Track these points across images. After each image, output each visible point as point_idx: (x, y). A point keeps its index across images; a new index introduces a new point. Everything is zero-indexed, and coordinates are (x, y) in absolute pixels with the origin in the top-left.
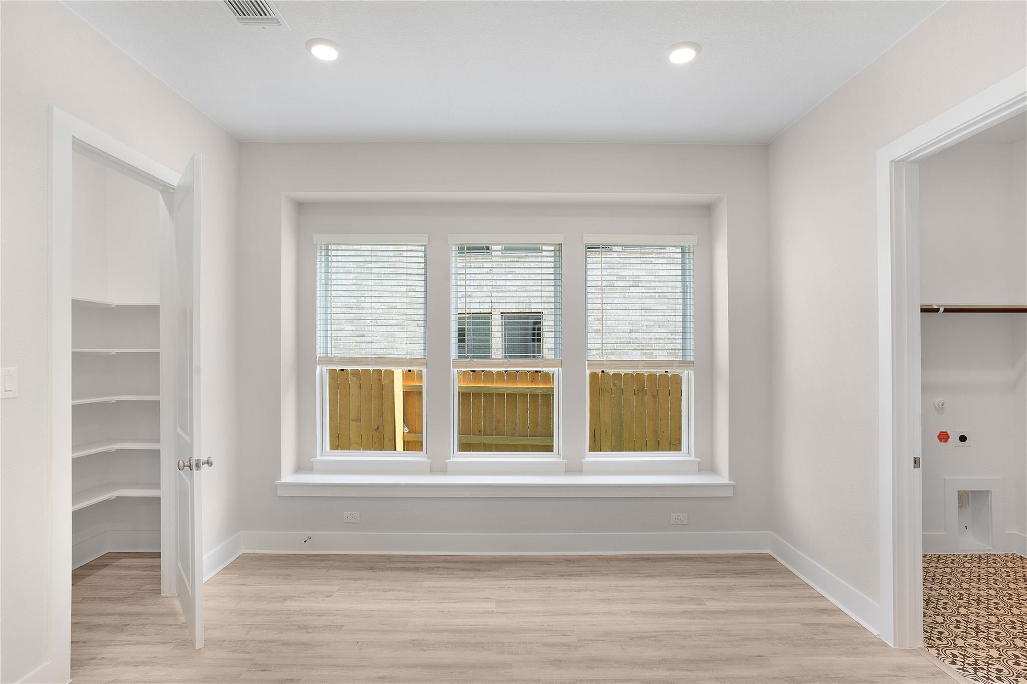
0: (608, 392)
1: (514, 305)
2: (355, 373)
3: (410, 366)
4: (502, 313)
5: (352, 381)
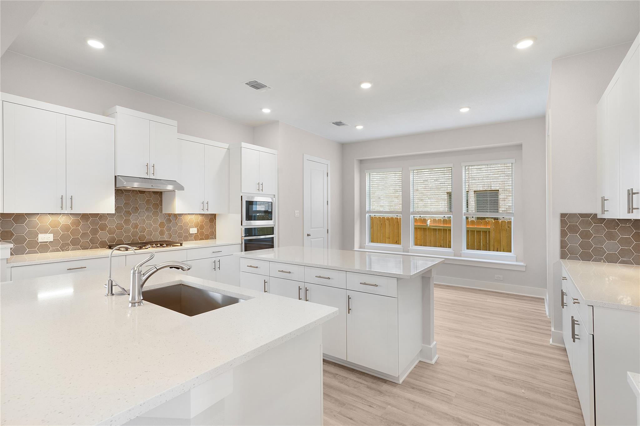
0: (505, 231)
1: (481, 188)
2: (388, 219)
3: (397, 214)
4: (474, 191)
5: (387, 222)
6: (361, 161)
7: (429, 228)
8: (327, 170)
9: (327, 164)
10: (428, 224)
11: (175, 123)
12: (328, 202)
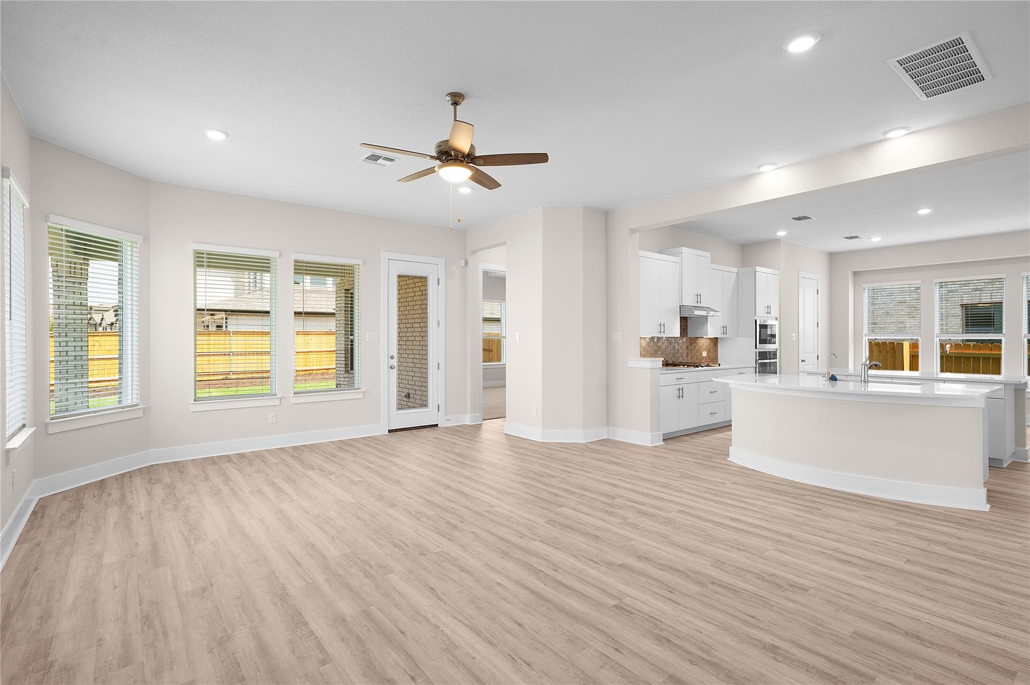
6: (855, 274)
7: (947, 355)
8: (818, 287)
9: (817, 280)
10: (947, 351)
11: (708, 254)
12: (819, 323)
